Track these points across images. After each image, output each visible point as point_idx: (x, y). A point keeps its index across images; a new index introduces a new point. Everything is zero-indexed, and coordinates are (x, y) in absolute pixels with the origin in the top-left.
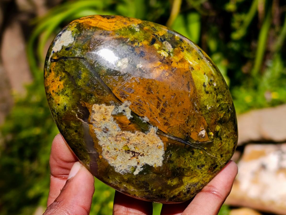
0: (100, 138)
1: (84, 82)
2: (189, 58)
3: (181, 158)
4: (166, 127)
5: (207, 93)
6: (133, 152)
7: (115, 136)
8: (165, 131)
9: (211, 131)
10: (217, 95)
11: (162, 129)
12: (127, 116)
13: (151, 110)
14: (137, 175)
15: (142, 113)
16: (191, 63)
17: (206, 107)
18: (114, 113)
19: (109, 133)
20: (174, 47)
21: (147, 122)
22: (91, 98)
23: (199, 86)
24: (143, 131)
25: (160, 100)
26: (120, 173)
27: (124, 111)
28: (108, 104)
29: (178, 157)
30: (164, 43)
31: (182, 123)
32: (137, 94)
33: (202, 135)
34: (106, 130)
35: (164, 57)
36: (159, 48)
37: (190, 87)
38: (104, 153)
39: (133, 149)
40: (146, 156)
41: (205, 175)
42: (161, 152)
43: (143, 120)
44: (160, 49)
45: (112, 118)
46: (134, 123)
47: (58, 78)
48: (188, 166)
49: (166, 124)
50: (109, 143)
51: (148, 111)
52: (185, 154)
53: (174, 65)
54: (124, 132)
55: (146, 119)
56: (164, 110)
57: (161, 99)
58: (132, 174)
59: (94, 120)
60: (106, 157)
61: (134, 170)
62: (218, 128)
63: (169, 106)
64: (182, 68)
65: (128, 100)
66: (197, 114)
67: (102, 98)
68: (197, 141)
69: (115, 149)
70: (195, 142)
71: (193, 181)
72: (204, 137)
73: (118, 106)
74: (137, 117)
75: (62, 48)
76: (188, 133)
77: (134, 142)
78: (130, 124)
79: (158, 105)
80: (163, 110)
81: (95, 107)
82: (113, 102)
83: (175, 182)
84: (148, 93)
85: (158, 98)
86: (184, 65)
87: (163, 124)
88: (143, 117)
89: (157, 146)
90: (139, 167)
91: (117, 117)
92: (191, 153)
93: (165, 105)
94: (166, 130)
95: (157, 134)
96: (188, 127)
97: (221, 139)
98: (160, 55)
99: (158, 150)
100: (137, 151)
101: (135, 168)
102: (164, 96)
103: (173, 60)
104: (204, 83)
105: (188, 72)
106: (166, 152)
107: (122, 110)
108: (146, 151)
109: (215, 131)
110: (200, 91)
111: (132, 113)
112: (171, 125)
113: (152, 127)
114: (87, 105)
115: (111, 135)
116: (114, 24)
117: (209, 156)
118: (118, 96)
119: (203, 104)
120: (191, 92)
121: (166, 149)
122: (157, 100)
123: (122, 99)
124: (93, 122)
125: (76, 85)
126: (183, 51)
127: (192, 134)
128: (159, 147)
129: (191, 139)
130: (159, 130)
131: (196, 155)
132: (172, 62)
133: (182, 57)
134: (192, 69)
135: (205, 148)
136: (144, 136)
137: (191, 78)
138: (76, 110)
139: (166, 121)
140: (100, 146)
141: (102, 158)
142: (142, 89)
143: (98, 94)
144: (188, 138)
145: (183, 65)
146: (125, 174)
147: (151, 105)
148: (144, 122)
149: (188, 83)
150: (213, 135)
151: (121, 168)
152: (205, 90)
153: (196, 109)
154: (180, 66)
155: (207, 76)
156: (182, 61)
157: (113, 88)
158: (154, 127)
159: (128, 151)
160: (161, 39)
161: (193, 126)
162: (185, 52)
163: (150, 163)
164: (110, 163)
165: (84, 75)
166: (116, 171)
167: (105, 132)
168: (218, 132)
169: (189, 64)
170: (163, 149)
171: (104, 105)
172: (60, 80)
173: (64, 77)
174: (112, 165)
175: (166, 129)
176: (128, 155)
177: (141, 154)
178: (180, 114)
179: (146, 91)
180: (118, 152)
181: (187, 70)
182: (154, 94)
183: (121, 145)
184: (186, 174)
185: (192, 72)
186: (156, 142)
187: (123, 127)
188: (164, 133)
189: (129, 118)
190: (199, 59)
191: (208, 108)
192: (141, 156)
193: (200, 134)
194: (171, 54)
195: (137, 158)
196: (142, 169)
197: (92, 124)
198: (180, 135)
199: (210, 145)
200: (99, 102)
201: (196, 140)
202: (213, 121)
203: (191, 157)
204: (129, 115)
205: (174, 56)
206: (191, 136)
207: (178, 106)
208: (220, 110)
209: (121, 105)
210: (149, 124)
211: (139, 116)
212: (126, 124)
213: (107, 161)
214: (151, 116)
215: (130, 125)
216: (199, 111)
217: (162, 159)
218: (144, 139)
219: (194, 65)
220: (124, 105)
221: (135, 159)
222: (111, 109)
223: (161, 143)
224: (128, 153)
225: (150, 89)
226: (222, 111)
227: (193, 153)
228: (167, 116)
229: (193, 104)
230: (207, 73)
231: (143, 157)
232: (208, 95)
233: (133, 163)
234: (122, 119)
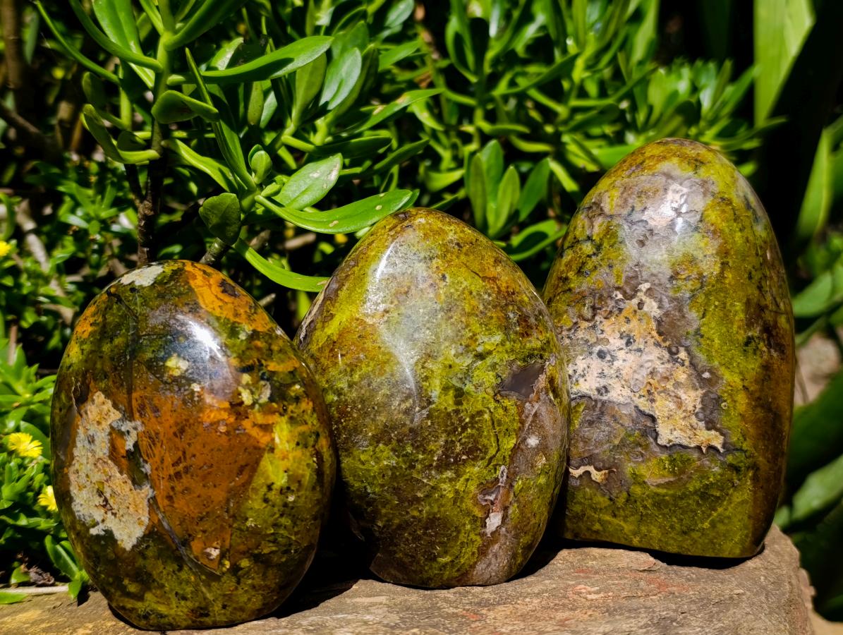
0: (79, 444)
1: (112, 351)
2: (282, 430)
3: (160, 562)
4: (166, 502)
5: (266, 500)
6: (106, 500)
7: (97, 457)
8: (161, 506)
9: (229, 560)
10: (282, 515)
11: (159, 500)
12: (127, 443)
13: (162, 461)
14: (92, 536)
15: (148, 455)
16: (277, 440)
17: (247, 519)
18: (115, 425)
19: (93, 447)
20: (271, 399)
21: (146, 474)
22: (102, 380)
23: (259, 481)
24: (134, 482)
25: (185, 458)
26: (76, 514)
27: (128, 432)
28: (115, 406)
29: (158, 558)
30: (262, 383)
31: (192, 515)
32: (160, 423)
33: (210, 555)
34: (91, 440)
35: (242, 403)
36: (247, 384)
37: (244, 473)
38: (72, 469)
39: (108, 495)
40: (117, 520)
41: (181, 614)
42: (139, 532)
43: (143, 467)
44: (247, 386)
45: (108, 430)
46: (129, 460)
47: (92, 320)
48: (163, 581)
49: (170, 498)
50: (85, 462)
51: (157, 459)
52: (169, 561)
53: (247, 424)
54: (109, 462)
55: (147, 468)
56: (181, 476)
57: (188, 457)
58: (88, 529)
59: (86, 413)
60: (72, 477)
61: (93, 526)
62: (245, 563)
63: (192, 476)
64: (255, 438)
65: (143, 423)
66: (223, 520)
67: (115, 390)
68: (197, 558)
69: (87, 476)
70: (192, 556)
71: (159, 609)
72: (211, 560)
73: (126, 419)
74: (138, 455)
75: (130, 284)
76: (190, 535)
77: (114, 487)
78: (123, 457)
79: (177, 462)
80: (178, 475)
81: (99, 397)
82: (123, 408)
83: (133, 588)
84: (175, 434)
85: (184, 453)
86: (263, 436)
87: (165, 494)
88: (147, 462)
89: (139, 519)
90: (101, 526)
91: (116, 434)
92: (177, 567)
93: (187, 469)
94: (164, 507)
95: (149, 501)
96: (197, 528)
97: (238, 582)
98: (240, 394)
99: (136, 525)
100: (111, 502)
101: (95, 524)
102: (194, 456)
103: (251, 417)
104: (273, 484)
105: (259, 448)
106: (144, 536)
107: (127, 429)
108: (121, 513)
109: (235, 564)
110: (255, 490)
111: (136, 445)
112: (176, 505)
113: (149, 486)
114: (92, 384)
115: (93, 452)
116: (221, 304)
117: (202, 592)
118: (134, 404)
119: (245, 513)
120: (239, 480)
121: (147, 532)
122: (180, 453)
123: (137, 415)
124: (84, 415)
125: (100, 347)
126: (281, 415)
127: (196, 541)
128: (140, 523)
129: (190, 547)
130: (154, 498)
131: (184, 575)
132: (247, 418)
133: (270, 422)
134: (272, 450)
135: (203, 577)
136: (131, 490)
137: (257, 462)
138: (77, 381)
139: (172, 493)
140: (73, 454)
141: (67, 474)
142: (172, 421)
143: (114, 382)
144: (186, 543)
145: (261, 434)
146: (80, 520)
147: (167, 454)
148: (143, 470)
149: (246, 465)
150: (228, 567)
151: (80, 509)
152: (265, 495)
153: (227, 512)
154: (255, 432)
155: (286, 477)
156: (267, 428)
157: (138, 389)
158: (151, 487)
159: (100, 493)
160: (264, 374)
161: (204, 532)
162: (285, 419)
163: (117, 535)
164: (71, 488)
165: (117, 341)
166: (73, 506)
167: (89, 442)
168: (242, 569)
169: (273, 440)
170: (143, 528)
171: (110, 403)
172: (91, 325)
173: (98, 324)
174: (73, 495)
175: (165, 504)
176: (98, 498)
177: (114, 511)
178: (198, 500)
179: (174, 429)
180: (89, 483)
181: (263, 446)
182: (182, 443)
183: (97, 477)
184: (154, 591)
185: (266, 455)
186: (140, 511)
187: (113, 453)
188: (158, 508)
189: (127, 448)
190: (298, 444)
191: (250, 523)
192: (113, 514)
193: (208, 550)
194: (257, 406)
195: (106, 513)
196: (103, 533)
197: (81, 416)
198: (178, 530)
199: (213, 577)
200: (108, 394)
201: (195, 553)
202: (242, 548)
203: (174, 572)
204: (129, 444)
205: (259, 412)
206: (192, 543)
207: (204, 486)
208: (269, 541)
209: (130, 421)
210: (148, 479)
211: (141, 456)
212: (118, 453)
213: (69, 484)
214: (157, 469)
215: (123, 460)
216: (230, 517)
217: (134, 541)
218: (128, 493)
219: (280, 447)
220: (133, 424)
221: (103, 511)
222: (115, 415)
223: (145, 519)
224: (100, 496)
225: (182, 431)
226: (271, 545)
227: (181, 569)
228: (179, 488)
229: (228, 501)
230: (291, 473)
231: (113, 517)
232: (265, 505)
233: (98, 515)
234: (118, 442)
